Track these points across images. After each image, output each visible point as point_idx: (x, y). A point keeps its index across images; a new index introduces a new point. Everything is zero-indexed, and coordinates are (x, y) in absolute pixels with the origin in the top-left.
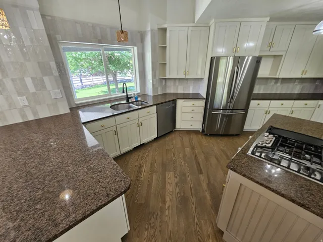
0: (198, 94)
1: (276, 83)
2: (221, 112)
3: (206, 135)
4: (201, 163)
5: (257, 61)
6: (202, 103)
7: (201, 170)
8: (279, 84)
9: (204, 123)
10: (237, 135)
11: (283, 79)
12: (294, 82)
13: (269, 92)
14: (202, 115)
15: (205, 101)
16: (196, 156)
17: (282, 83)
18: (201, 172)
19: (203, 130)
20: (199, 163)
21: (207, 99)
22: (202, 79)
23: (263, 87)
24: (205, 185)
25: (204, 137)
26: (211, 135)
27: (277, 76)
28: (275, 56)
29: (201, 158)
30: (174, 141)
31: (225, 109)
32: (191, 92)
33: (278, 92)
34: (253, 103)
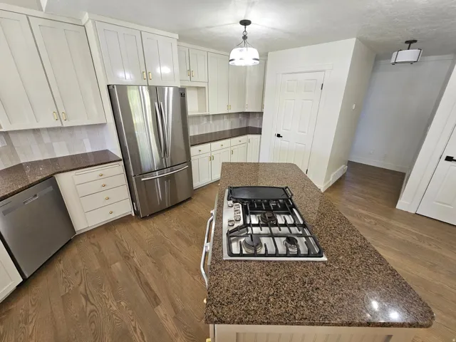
0: (106, 152)
1: (208, 120)
2: (157, 175)
3: (145, 218)
4: (151, 280)
5: (182, 94)
6: (118, 168)
7: (155, 297)
8: (211, 122)
9: (133, 200)
10: (189, 199)
11: (213, 115)
12: (223, 118)
13: (204, 133)
14: (126, 188)
15: (122, 162)
16: (137, 270)
17: (213, 120)
18: (155, 301)
19: (137, 213)
20: (147, 284)
21: (125, 159)
22: (102, 125)
23: (197, 127)
24: (170, 325)
25: (140, 223)
26: (152, 215)
27: (207, 113)
28: (198, 88)
29: (148, 271)
30: (80, 264)
31: (160, 169)
32: (89, 150)
33: (218, 130)
34: (194, 150)
